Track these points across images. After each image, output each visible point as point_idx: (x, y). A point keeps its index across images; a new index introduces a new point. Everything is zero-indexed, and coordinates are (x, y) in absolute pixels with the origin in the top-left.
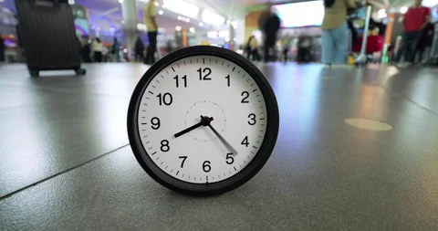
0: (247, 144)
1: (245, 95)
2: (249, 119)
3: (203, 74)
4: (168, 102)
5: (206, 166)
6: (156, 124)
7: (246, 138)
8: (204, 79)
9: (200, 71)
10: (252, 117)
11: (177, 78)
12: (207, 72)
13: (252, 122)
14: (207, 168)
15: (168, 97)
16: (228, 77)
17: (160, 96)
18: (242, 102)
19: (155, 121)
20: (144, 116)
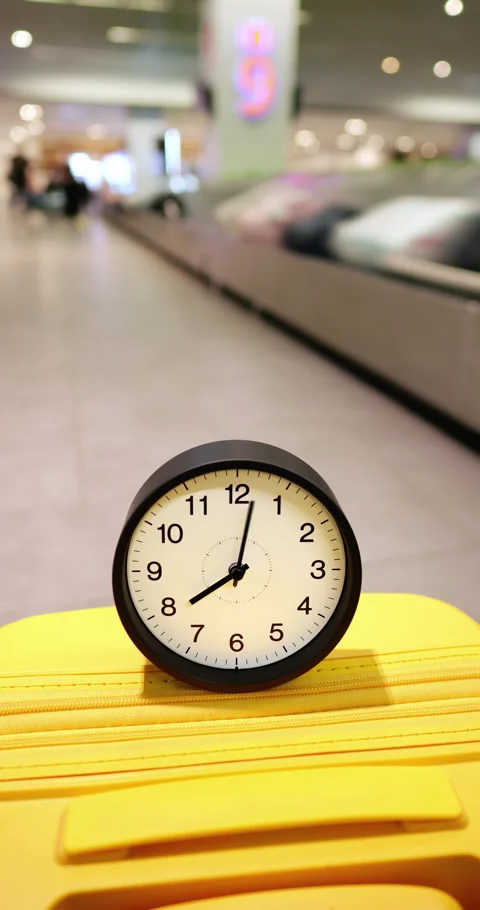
0: (308, 610)
1: (308, 529)
2: (314, 570)
3: (236, 495)
4: (175, 537)
5: (235, 642)
6: (156, 572)
7: (307, 600)
8: (237, 502)
9: (230, 488)
10: (319, 565)
11: (191, 500)
12: (243, 490)
13: (319, 574)
14: (237, 646)
15: (175, 530)
16: (278, 500)
17: (162, 528)
18: (302, 540)
19: (154, 568)
20: (137, 559)
